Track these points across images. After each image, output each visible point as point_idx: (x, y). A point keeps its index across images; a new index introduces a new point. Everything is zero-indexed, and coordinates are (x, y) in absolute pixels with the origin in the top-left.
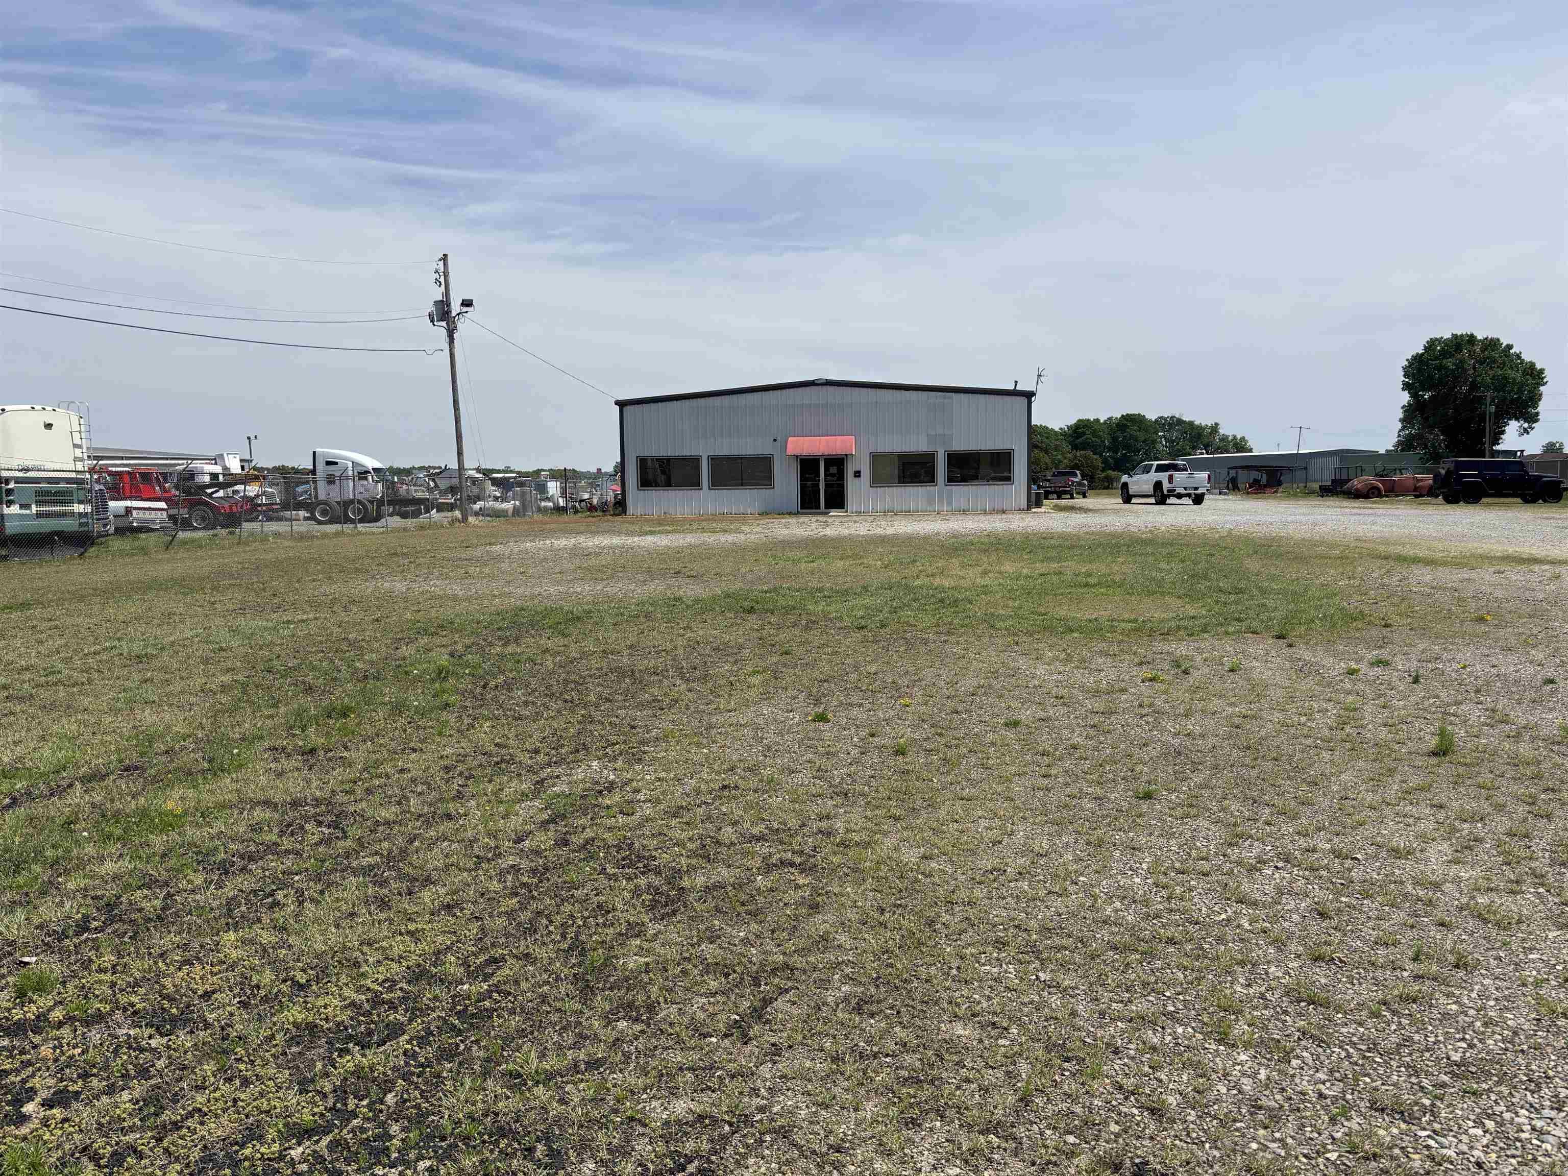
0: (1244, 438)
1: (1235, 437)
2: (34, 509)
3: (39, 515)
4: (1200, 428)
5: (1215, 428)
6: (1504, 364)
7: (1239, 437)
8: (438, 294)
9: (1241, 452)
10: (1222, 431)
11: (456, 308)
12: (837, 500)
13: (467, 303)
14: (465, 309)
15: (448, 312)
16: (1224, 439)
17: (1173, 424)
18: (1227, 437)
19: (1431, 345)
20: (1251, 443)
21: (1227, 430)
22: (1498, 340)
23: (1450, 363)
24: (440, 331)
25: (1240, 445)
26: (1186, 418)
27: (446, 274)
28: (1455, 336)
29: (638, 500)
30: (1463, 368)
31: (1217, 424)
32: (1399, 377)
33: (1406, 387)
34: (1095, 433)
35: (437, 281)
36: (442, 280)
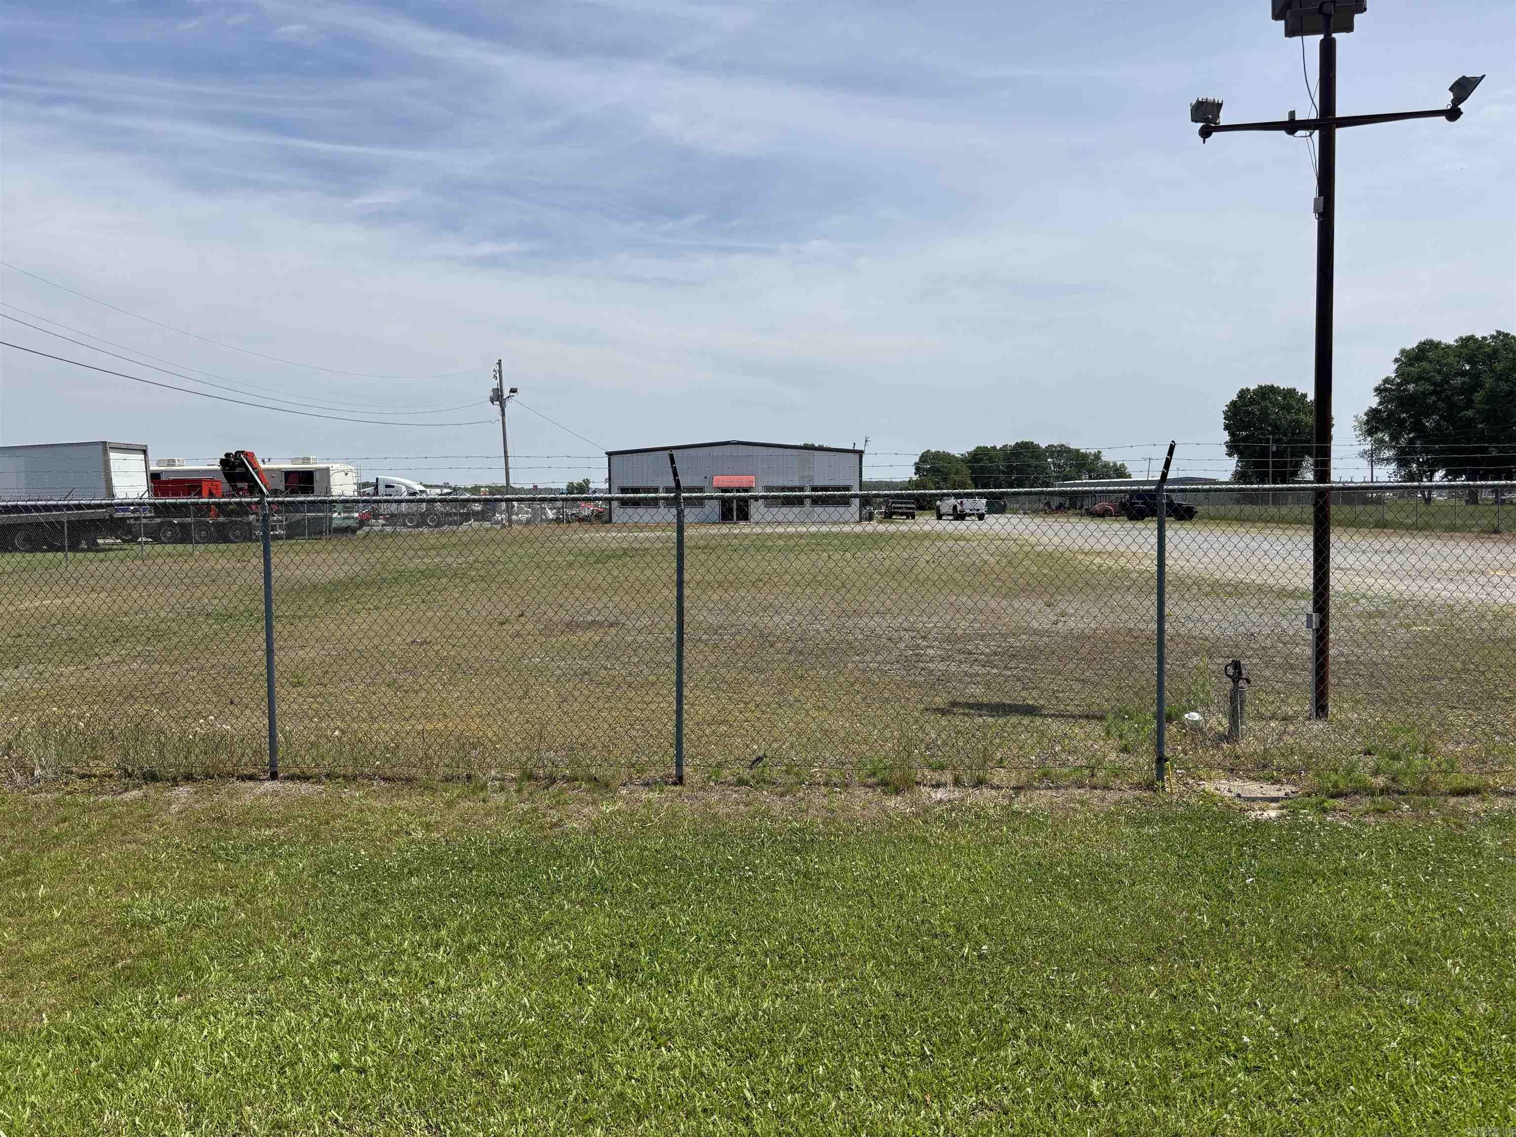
0: (1123, 465)
1: (1115, 464)
2: (342, 515)
3: (344, 518)
4: (1085, 456)
5: (1097, 456)
6: (1299, 409)
7: (1119, 464)
8: (495, 384)
9: (1121, 477)
10: (1104, 459)
11: (506, 393)
12: (744, 515)
13: (513, 391)
14: (512, 394)
15: (502, 396)
16: (1106, 465)
17: (1062, 451)
18: (1108, 463)
19: (1243, 394)
20: (1129, 470)
21: (1108, 457)
22: (1295, 390)
23: (1255, 409)
24: (497, 407)
25: (1120, 471)
26: (1073, 446)
27: (500, 372)
28: (1261, 387)
29: (620, 514)
30: (1267, 413)
31: (1099, 452)
32: (1221, 421)
33: (1227, 427)
34: (991, 460)
35: (495, 376)
36: (498, 375)
